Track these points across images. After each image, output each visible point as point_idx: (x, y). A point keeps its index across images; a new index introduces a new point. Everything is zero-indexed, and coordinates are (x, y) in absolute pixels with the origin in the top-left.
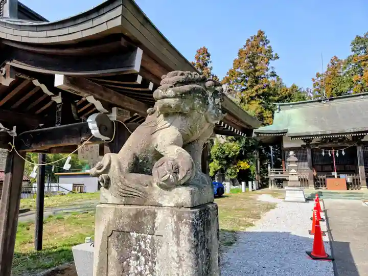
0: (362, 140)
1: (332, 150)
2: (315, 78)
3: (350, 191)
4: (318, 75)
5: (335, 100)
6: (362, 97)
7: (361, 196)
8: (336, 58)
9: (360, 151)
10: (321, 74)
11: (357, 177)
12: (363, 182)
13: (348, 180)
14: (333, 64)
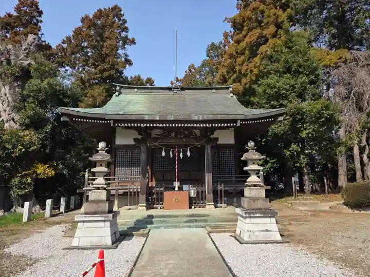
1: (175, 148)
3: (193, 210)
6: (214, 91)
11: (203, 188)
12: (210, 196)
13: (193, 194)
14: (190, 71)
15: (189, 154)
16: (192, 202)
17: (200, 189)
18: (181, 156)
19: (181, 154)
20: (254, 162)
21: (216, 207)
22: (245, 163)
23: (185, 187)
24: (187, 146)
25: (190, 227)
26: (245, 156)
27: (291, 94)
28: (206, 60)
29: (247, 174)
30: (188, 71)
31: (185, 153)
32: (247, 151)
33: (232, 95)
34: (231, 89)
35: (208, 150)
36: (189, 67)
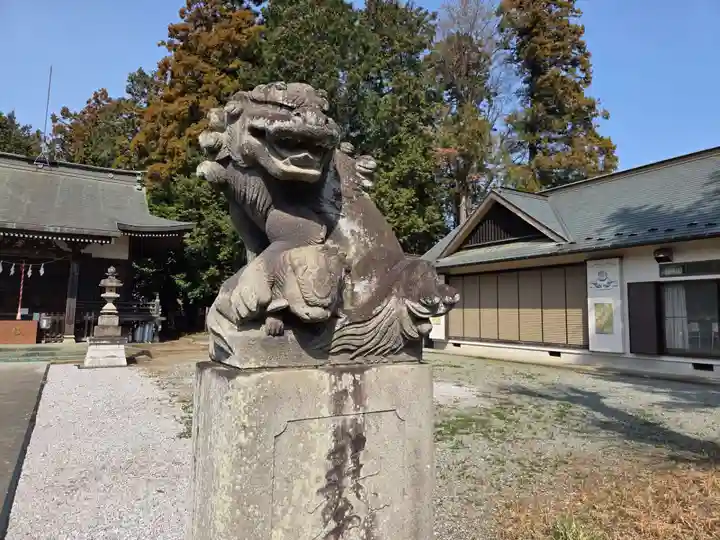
0: (82, 251)
1: (22, 262)
2: (59, 116)
3: (43, 345)
4: (65, 113)
5: (61, 169)
6: (111, 175)
7: (53, 354)
8: (104, 93)
9: (75, 270)
10: (72, 112)
11: (62, 318)
12: (70, 327)
13: (44, 324)
14: (98, 102)
15: (42, 272)
16: (41, 335)
17: (57, 318)
18: (29, 274)
19: (30, 271)
20: (111, 289)
21: (77, 342)
22: (103, 290)
23: (36, 316)
24: (40, 261)
25: (29, 361)
26: (103, 282)
27: (213, 203)
28: (124, 99)
29: (104, 302)
30: (94, 101)
31: (36, 271)
32: (107, 277)
33: (139, 187)
34: (139, 178)
35: (75, 268)
36: (96, 94)
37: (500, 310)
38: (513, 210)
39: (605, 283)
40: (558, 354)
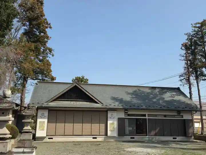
37: (74, 124)
38: (85, 92)
39: (113, 117)
40: (96, 138)
